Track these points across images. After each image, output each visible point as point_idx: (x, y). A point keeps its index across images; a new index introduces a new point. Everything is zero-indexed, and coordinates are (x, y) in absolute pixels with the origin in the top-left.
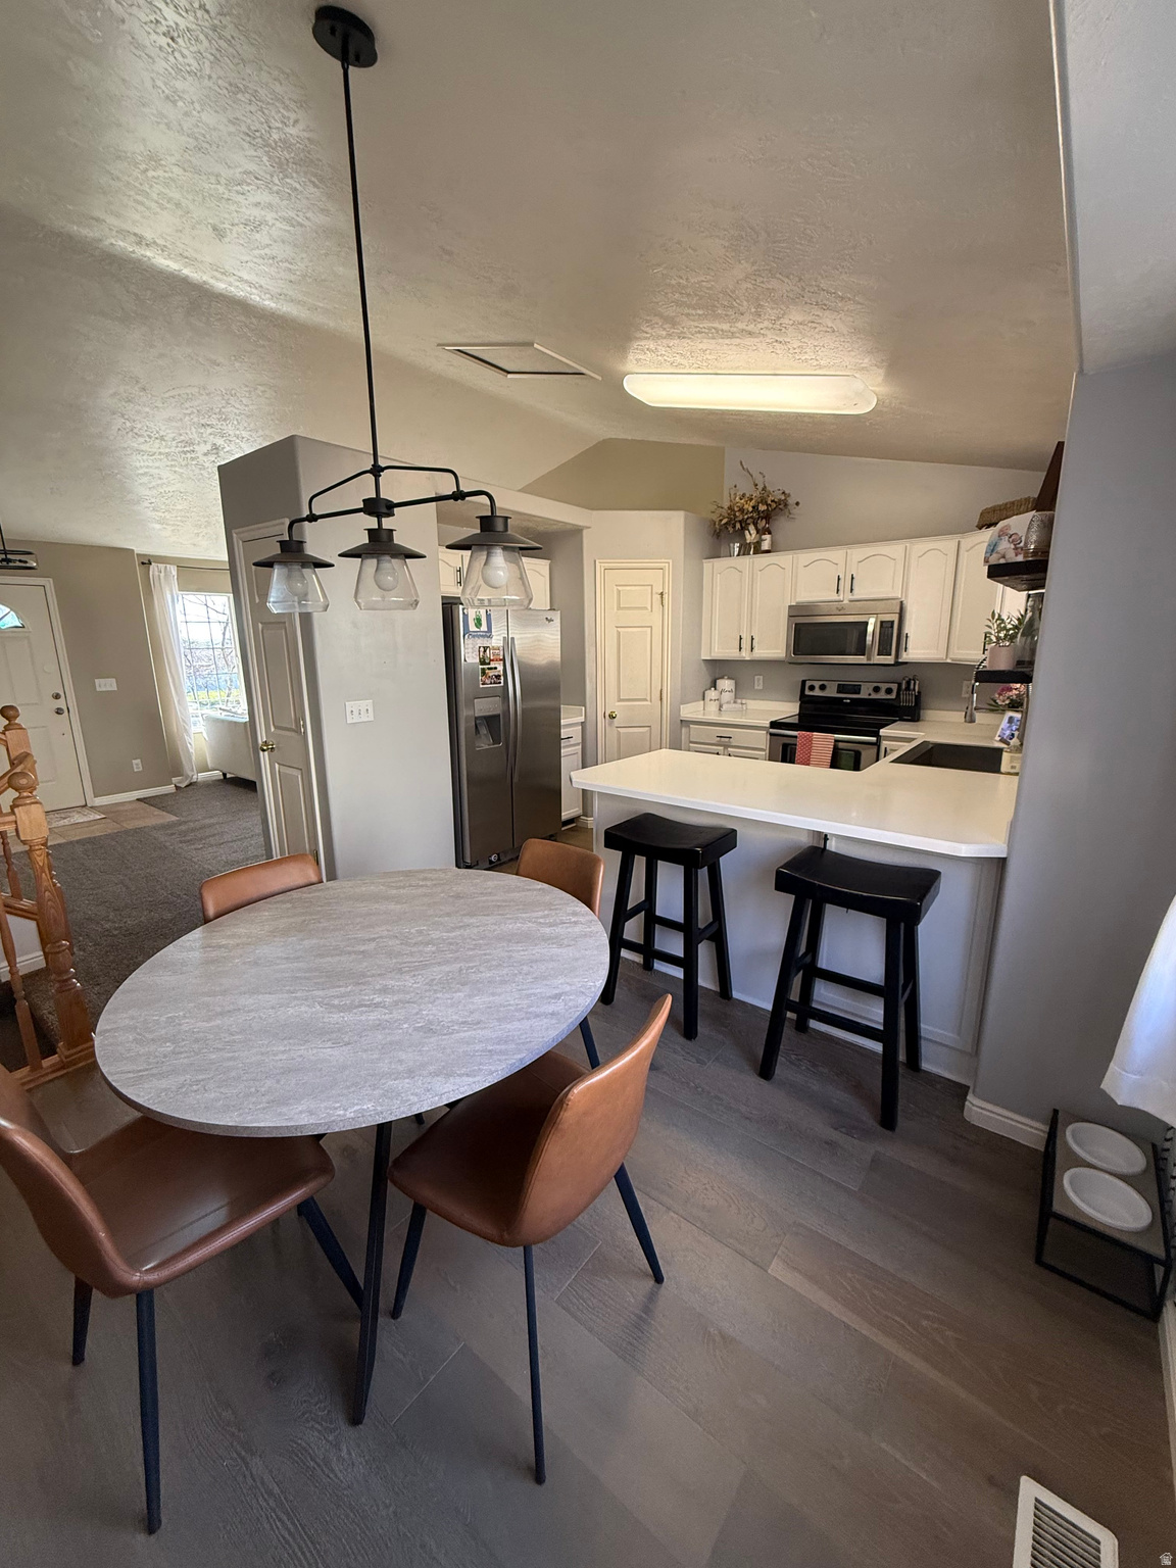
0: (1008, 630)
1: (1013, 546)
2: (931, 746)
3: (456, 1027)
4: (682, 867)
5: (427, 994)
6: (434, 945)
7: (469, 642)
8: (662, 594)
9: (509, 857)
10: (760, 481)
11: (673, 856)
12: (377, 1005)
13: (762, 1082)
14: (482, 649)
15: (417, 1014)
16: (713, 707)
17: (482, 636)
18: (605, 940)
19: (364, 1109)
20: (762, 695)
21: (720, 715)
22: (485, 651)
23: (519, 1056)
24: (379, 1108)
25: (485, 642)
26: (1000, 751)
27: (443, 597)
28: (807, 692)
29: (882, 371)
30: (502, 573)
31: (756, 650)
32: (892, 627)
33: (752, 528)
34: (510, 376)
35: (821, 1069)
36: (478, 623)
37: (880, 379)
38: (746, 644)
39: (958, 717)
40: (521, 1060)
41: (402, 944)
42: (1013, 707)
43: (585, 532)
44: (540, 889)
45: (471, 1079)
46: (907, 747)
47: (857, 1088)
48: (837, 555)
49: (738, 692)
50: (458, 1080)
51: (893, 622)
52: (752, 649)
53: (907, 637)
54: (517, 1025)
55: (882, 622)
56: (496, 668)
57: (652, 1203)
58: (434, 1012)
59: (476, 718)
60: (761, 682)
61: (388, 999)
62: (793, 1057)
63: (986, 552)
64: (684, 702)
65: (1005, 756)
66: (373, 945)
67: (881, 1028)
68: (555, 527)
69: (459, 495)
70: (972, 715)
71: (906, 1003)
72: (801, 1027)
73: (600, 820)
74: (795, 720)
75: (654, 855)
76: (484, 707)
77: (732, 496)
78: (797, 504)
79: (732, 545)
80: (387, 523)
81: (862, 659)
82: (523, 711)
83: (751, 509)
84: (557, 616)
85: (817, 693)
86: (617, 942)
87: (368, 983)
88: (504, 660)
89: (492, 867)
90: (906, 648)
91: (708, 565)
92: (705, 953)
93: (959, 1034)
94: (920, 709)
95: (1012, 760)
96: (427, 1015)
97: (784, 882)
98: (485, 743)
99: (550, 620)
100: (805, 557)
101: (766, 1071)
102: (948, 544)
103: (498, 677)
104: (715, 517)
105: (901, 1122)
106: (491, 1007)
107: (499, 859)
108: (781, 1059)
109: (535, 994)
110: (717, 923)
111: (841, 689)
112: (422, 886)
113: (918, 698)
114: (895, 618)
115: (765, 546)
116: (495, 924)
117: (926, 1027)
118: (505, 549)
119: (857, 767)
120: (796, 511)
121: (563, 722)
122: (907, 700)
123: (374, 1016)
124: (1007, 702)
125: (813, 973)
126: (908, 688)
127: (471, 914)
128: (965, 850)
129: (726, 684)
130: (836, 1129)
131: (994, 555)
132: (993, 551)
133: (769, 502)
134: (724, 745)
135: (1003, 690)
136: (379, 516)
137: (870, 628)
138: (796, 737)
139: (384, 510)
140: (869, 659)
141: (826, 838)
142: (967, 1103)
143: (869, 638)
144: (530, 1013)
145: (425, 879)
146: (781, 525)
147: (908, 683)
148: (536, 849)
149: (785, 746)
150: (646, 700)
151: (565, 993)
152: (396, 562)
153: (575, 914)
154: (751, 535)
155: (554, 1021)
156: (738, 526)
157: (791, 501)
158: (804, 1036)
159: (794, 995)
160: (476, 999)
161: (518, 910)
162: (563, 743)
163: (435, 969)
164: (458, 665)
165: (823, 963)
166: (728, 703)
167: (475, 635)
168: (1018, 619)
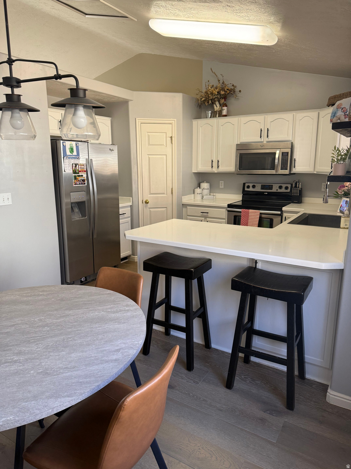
0: (342, 156)
1: (343, 114)
2: (307, 215)
3: (61, 371)
4: (184, 279)
5: (45, 354)
6: (48, 327)
7: (67, 161)
8: (171, 137)
9: (92, 279)
10: (221, 78)
11: (179, 274)
12: (15, 362)
13: (228, 391)
14: (74, 165)
15: (39, 365)
16: (199, 197)
17: (74, 158)
18: (144, 319)
19: (8, 420)
20: (223, 191)
21: (202, 201)
22: (76, 166)
23: (97, 384)
24: (17, 419)
25: (76, 161)
26: (339, 218)
27: (51, 136)
28: (246, 189)
29: (280, 24)
30: (83, 120)
31: (220, 167)
32: (288, 155)
33: (217, 103)
34: (87, 16)
35: (257, 382)
36: (72, 150)
37: (279, 28)
38: (215, 164)
39: (320, 200)
40: (98, 386)
41: (30, 327)
42: (346, 195)
43: (130, 103)
44: (109, 294)
45: (70, 399)
46: (295, 216)
47: (275, 390)
48: (260, 118)
49: (212, 189)
50: (63, 399)
51: (288, 153)
52: (218, 167)
53: (295, 160)
54: (96, 367)
55: (283, 153)
56: (82, 176)
57: (171, 459)
58: (48, 363)
59: (72, 203)
60: (223, 184)
61: (22, 358)
62: (243, 376)
63: (331, 117)
64: (184, 194)
65: (343, 220)
66: (13, 328)
67: (286, 358)
68: (113, 99)
69: (58, 77)
70: (326, 199)
71: (297, 345)
72: (247, 360)
73: (140, 257)
74: (240, 203)
75: (170, 273)
76: (76, 197)
77: (207, 86)
78: (240, 91)
79: (207, 112)
80: (17, 91)
81: (273, 172)
82: (98, 199)
83: (216, 93)
84: (115, 148)
85: (251, 189)
86: (151, 321)
87: (11, 350)
88: (87, 171)
89: (82, 283)
90: (294, 166)
91: (195, 122)
92: (197, 324)
93: (323, 360)
94: (302, 197)
95: (345, 221)
96: (45, 365)
97: (235, 285)
98: (77, 217)
99: (112, 150)
100: (244, 119)
101: (229, 385)
102: (313, 114)
103: (84, 180)
104: (198, 97)
105: (297, 405)
106: (80, 359)
107: (86, 280)
108: (237, 378)
109: (105, 350)
110: (203, 308)
111: (263, 187)
112: (41, 295)
113: (301, 191)
114: (289, 151)
115: (224, 112)
116: (83, 314)
117: (308, 357)
118: (85, 107)
119: (271, 226)
120: (239, 95)
121: (120, 205)
122: (296, 192)
123: (14, 368)
124: (343, 193)
125: (252, 332)
126: (296, 186)
127: (70, 309)
128: (324, 266)
129: (205, 185)
130: (265, 412)
131: (335, 118)
132: (334, 116)
133: (226, 90)
134: (205, 216)
135: (341, 187)
136: (12, 87)
137: (277, 156)
138: (240, 212)
139: (15, 84)
140: (276, 171)
141: (256, 262)
142: (328, 393)
143: (276, 161)
144: (103, 360)
145: (43, 291)
146: (232, 101)
147: (296, 184)
148: (106, 272)
149: (235, 217)
150: (164, 194)
151: (122, 348)
152: (22, 114)
153: (127, 306)
154: (217, 107)
155: (116, 364)
156: (210, 102)
157: (237, 90)
158: (247, 365)
159: (243, 344)
160: (73, 355)
161: (96, 305)
162: (121, 217)
163: (49, 340)
164: (60, 174)
165: (257, 326)
166: (206, 195)
167: (70, 157)
168: (347, 150)
